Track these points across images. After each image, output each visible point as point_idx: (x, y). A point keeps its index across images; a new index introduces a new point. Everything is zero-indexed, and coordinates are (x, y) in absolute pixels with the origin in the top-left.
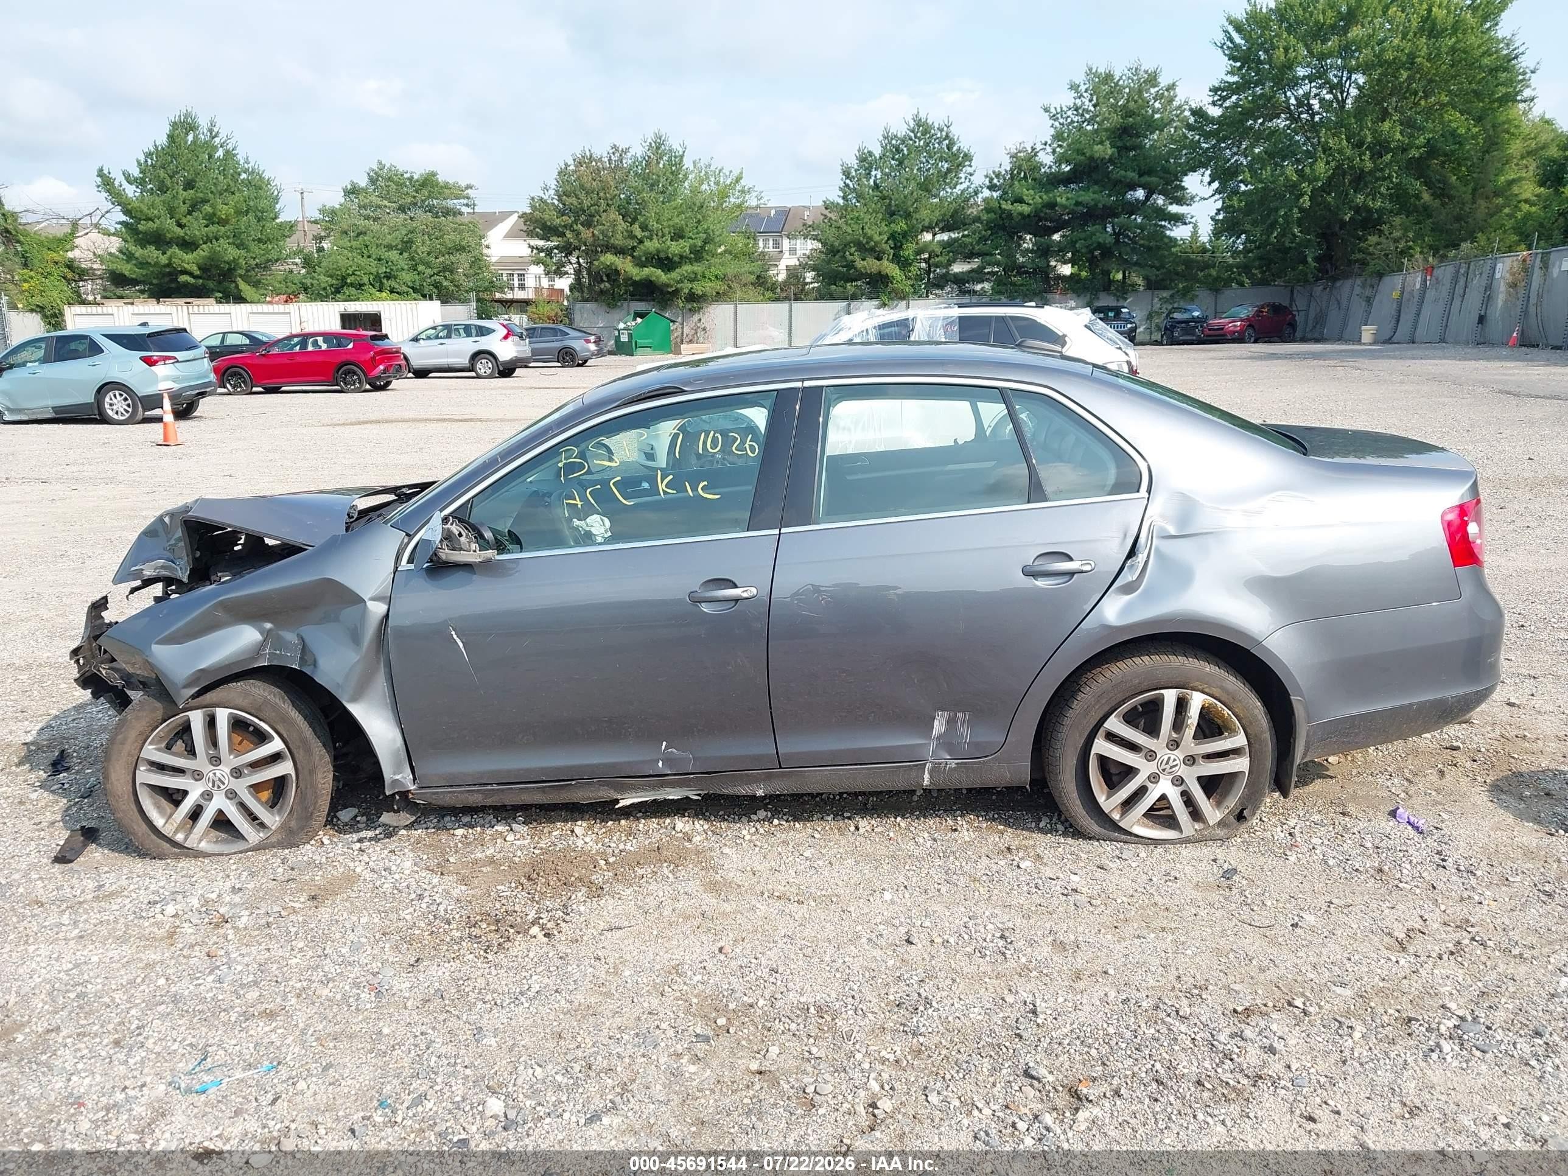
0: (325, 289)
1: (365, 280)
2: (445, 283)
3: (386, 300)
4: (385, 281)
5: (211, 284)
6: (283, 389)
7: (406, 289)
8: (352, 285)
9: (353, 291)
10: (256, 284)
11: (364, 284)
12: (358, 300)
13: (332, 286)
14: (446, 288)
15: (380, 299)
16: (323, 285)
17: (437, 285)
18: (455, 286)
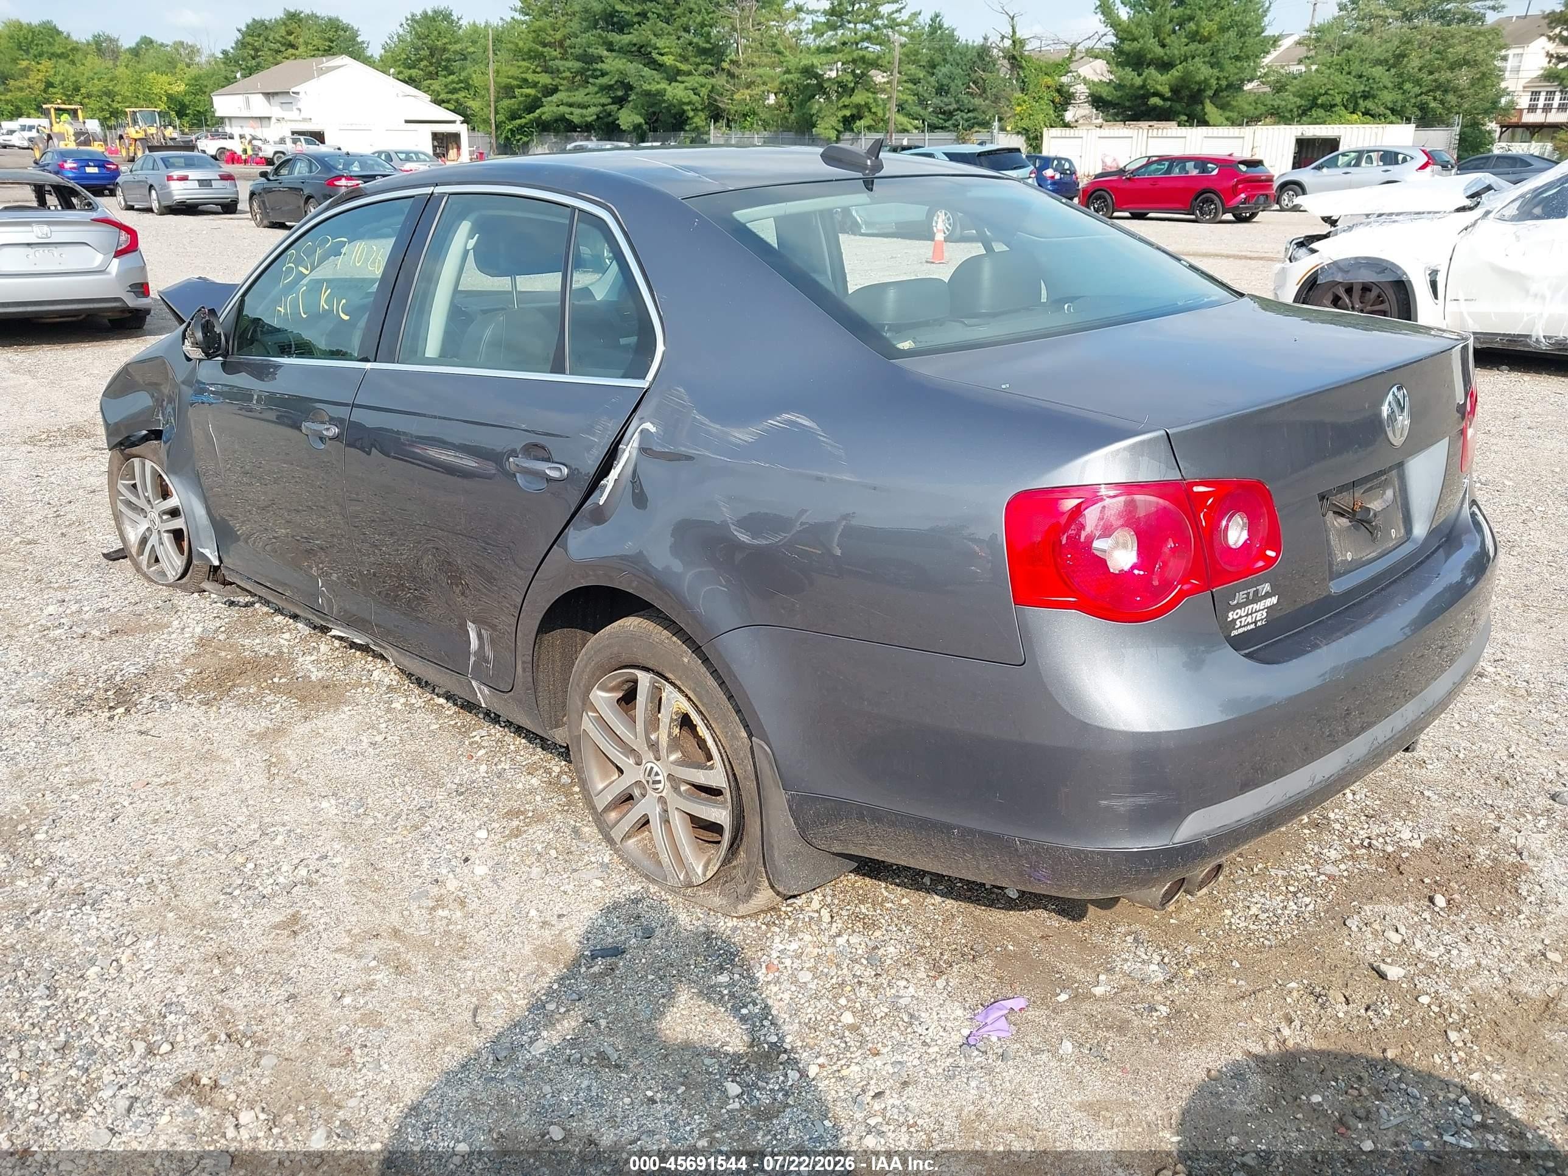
0: (1291, 111)
1: (1338, 100)
2: (1433, 104)
3: (1356, 123)
4: (1361, 101)
5: (1178, 107)
6: (1151, 215)
7: (1382, 110)
8: (1322, 106)
9: (1321, 112)
10: (1223, 107)
11: (1335, 105)
12: (1324, 123)
13: (1299, 107)
14: (1433, 110)
15: (1349, 122)
16: (1289, 107)
17: (1423, 108)
18: (1444, 108)
